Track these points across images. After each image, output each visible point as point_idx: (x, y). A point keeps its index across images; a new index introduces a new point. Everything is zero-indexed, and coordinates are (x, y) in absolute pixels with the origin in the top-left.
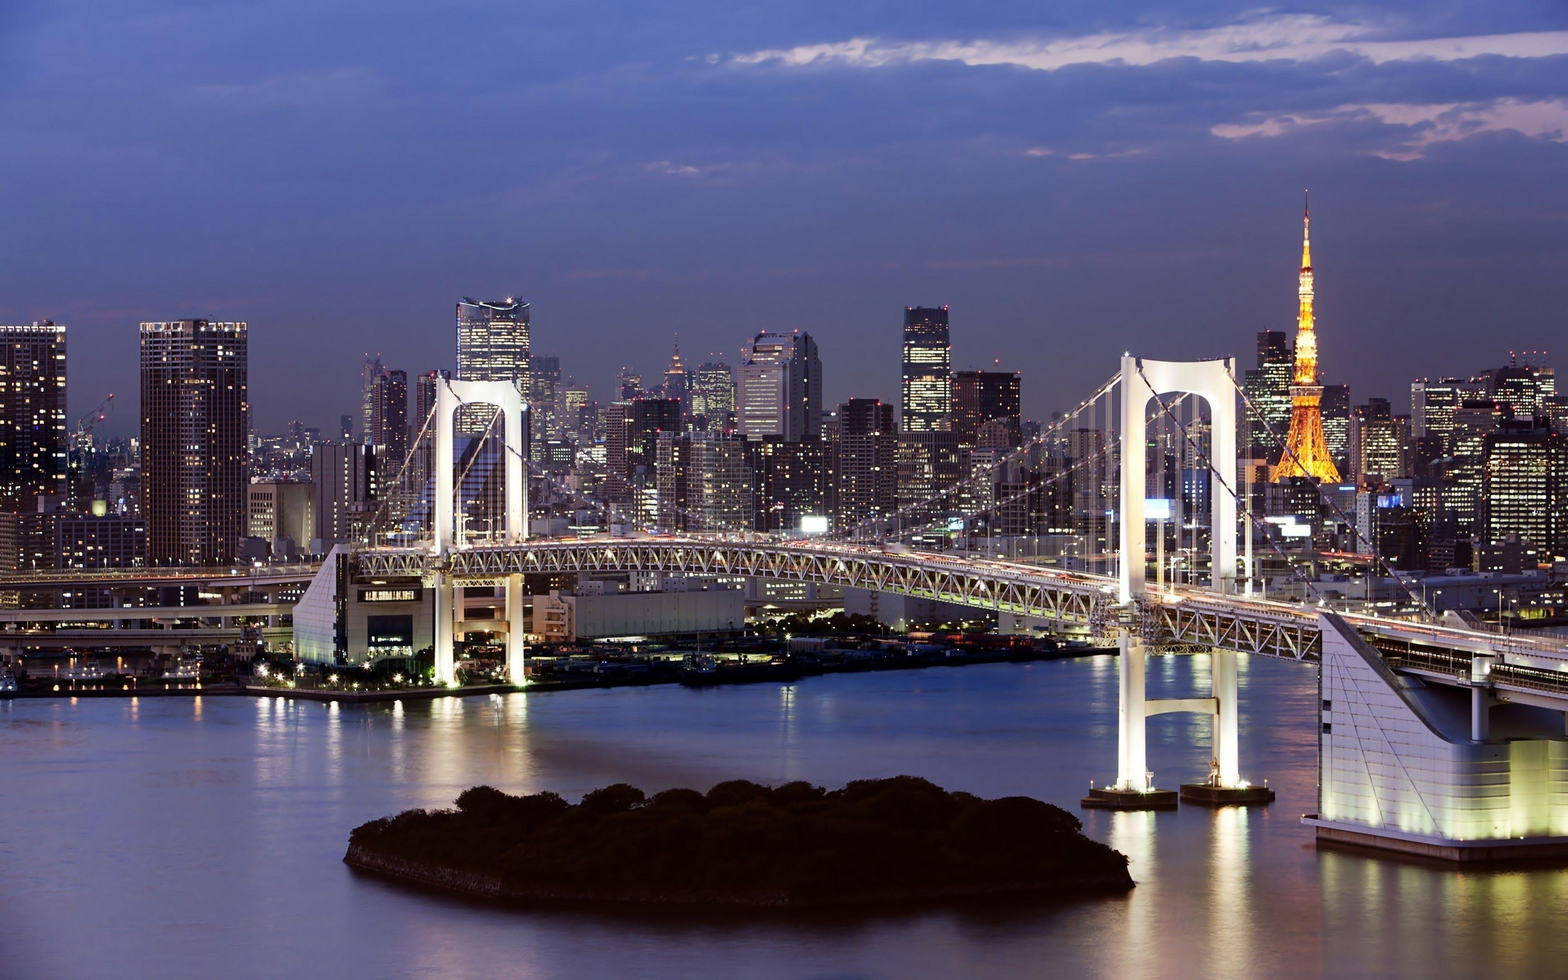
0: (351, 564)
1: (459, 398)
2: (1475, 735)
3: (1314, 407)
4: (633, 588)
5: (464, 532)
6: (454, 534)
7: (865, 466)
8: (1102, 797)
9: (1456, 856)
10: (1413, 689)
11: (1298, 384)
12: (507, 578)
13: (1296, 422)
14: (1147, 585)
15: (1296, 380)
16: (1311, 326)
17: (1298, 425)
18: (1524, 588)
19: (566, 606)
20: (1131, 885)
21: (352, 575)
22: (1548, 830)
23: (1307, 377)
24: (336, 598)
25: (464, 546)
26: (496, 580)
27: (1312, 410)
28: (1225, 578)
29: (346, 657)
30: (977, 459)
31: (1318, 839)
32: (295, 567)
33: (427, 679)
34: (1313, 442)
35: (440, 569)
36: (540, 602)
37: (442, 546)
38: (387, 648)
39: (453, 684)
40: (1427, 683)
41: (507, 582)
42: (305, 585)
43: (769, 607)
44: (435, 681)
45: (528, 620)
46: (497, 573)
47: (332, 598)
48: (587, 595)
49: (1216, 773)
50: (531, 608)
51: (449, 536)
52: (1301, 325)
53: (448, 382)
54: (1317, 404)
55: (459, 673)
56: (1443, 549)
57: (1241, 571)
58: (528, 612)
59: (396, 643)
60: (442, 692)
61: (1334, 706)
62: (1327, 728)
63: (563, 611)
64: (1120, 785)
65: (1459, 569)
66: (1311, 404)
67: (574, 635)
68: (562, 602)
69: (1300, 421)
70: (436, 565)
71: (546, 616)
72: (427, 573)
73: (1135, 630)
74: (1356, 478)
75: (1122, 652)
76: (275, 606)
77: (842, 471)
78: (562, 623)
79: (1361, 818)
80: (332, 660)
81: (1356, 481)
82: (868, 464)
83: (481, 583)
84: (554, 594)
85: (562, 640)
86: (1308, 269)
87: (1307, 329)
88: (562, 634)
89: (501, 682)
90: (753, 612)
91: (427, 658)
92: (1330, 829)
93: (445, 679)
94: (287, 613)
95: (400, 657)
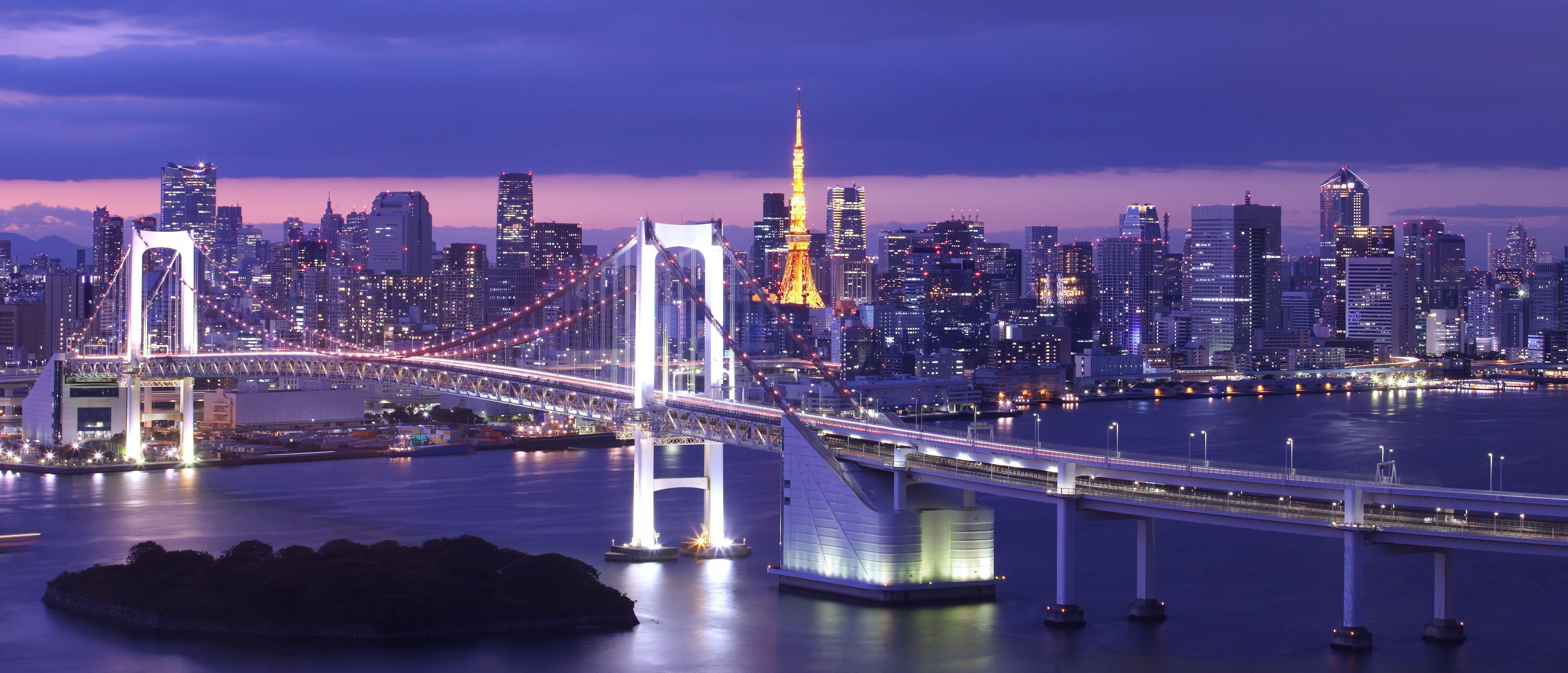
0: (65, 368)
1: (146, 244)
2: (896, 506)
3: (805, 251)
4: (281, 388)
5: (149, 346)
6: (142, 345)
7: (463, 294)
8: (621, 552)
9: (881, 597)
10: (851, 472)
11: (792, 233)
12: (182, 381)
13: (791, 261)
14: (656, 391)
15: (791, 230)
16: (802, 190)
17: (792, 264)
18: (952, 389)
19: (228, 401)
20: (635, 622)
21: (66, 377)
22: (951, 579)
23: (799, 228)
24: (54, 394)
25: (148, 355)
26: (173, 382)
27: (802, 253)
28: (714, 387)
29: (61, 438)
30: (548, 288)
31: (781, 585)
32: (25, 370)
33: (121, 457)
34: (803, 276)
35: (131, 373)
36: (210, 398)
37: (132, 356)
38: (92, 432)
39: (141, 461)
40: (861, 467)
41: (180, 383)
42: (32, 384)
43: (384, 402)
44: (126, 459)
45: (198, 411)
46: (173, 376)
47: (51, 394)
48: (245, 393)
49: (707, 534)
50: (202, 402)
51: (138, 347)
52: (795, 190)
53: (139, 232)
54: (806, 248)
55: (145, 454)
56: (893, 359)
57: (726, 382)
58: (197, 405)
59: (99, 429)
60: (131, 467)
61: (792, 484)
62: (788, 500)
63: (226, 405)
64: (634, 543)
65: (904, 375)
66: (802, 248)
67: (235, 423)
68: (226, 398)
69: (794, 261)
70: (128, 370)
71: (214, 408)
72: (121, 376)
73: (646, 426)
74: (835, 303)
75: (636, 442)
76: (9, 399)
77: (445, 297)
78: (226, 414)
79: (812, 568)
80: (51, 441)
81: (835, 306)
82: (465, 292)
83: (162, 383)
84: (220, 391)
85: (226, 426)
86: (799, 148)
87: (799, 192)
88: (226, 422)
89: (176, 460)
90: (371, 406)
91: (120, 438)
92: (789, 577)
93: (134, 457)
94: (19, 404)
95: (102, 439)
